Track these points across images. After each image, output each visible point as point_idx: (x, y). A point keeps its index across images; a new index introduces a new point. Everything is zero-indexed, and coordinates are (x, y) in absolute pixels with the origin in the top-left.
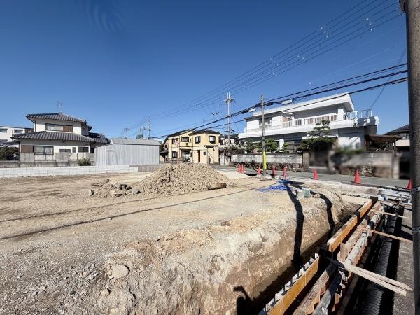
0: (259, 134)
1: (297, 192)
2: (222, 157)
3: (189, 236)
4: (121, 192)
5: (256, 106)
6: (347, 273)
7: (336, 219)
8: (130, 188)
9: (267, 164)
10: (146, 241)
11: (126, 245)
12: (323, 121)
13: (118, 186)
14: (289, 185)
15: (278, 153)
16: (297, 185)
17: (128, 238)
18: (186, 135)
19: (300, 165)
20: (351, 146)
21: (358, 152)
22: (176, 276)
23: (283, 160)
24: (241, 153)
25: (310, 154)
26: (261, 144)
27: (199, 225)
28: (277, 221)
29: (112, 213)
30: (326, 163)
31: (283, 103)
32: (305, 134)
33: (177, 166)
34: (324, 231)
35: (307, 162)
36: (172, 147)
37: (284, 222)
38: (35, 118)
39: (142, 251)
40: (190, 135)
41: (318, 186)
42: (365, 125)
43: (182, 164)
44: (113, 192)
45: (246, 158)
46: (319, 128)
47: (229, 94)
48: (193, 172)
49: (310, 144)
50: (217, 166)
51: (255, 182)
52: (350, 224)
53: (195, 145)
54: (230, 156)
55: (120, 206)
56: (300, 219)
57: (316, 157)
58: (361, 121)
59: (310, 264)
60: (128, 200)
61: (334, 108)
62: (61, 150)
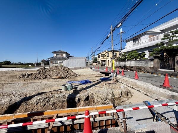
36: (98, 59)
40: (105, 53)
53: (107, 58)
62: (59, 62)
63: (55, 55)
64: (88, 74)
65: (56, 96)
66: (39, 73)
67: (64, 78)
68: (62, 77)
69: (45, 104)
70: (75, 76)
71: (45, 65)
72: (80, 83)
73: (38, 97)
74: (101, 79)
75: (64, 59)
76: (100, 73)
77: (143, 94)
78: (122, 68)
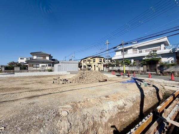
0: (121, 57)
1: (140, 84)
2: (105, 68)
3: (91, 101)
4: (64, 82)
5: (120, 45)
6: (168, 123)
7: (161, 97)
8: (67, 81)
9: (126, 71)
10: (74, 102)
11: (67, 103)
12: (153, 51)
13: (63, 80)
14: (137, 81)
15: (131, 66)
16: (141, 81)
17: (67, 101)
18: (89, 59)
19: (142, 71)
20: (169, 62)
21: (173, 65)
22: (86, 117)
23: (133, 69)
24: (113, 66)
25: (147, 66)
26: (122, 62)
27: (96, 96)
28: (131, 97)
29: (61, 90)
30: (156, 70)
31: (133, 43)
32: (144, 57)
33: (86, 72)
34: (155, 103)
35: (145, 70)
36: (83, 64)
37: (134, 97)
38: (33, 54)
39: (73, 106)
40: (91, 59)
41: (151, 81)
42: (176, 51)
43: (88, 71)
44: (61, 82)
45: (116, 68)
46: (151, 54)
47: (107, 41)
48: (92, 74)
49: (147, 61)
50: (103, 72)
51: (120, 79)
52: (169, 100)
53: (93, 63)
54: (108, 68)
55: (64, 88)
56: (143, 96)
57: (150, 67)
58: (174, 50)
59: (148, 117)
60: (66, 85)
61: (159, 44)
62: (42, 66)
63: (35, 57)
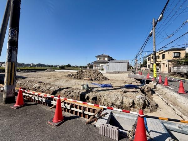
36: (148, 63)
53: (162, 60)
63: (98, 59)
64: (119, 79)
65: (75, 91)
66: (78, 74)
67: (93, 80)
68: (91, 79)
69: (68, 95)
70: (104, 79)
71: (90, 68)
72: (100, 86)
73: (65, 90)
74: (126, 86)
75: (106, 63)
76: (135, 80)
77: (178, 115)
78: (183, 76)
